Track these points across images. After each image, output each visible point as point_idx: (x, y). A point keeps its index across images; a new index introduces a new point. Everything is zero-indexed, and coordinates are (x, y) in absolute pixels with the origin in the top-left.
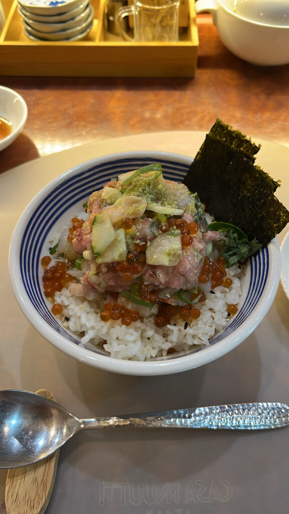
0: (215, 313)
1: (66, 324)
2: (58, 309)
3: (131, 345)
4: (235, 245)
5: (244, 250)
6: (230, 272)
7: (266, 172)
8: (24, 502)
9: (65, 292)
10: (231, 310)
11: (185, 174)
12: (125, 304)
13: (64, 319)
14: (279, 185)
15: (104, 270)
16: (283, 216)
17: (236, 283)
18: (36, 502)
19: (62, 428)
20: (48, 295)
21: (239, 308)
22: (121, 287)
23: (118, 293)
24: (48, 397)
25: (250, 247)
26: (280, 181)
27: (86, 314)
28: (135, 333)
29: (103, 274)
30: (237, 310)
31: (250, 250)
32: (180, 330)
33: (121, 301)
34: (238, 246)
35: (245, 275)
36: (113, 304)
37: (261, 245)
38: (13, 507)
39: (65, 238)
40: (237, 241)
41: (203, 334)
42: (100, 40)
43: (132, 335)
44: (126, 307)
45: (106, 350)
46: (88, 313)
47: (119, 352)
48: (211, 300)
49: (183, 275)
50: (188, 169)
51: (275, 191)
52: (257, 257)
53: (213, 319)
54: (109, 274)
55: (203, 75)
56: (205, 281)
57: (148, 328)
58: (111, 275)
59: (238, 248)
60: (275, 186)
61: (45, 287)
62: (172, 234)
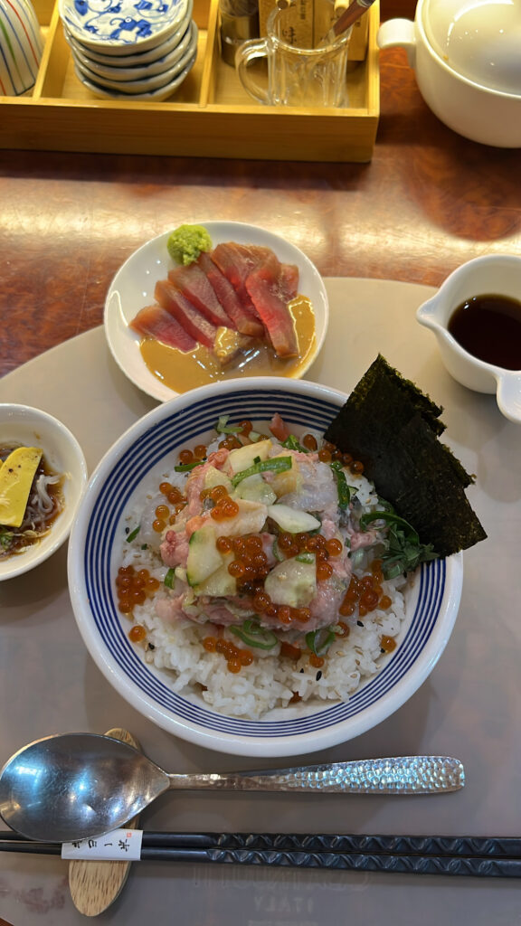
0: (361, 654)
1: (150, 656)
2: (138, 633)
3: (239, 700)
4: (399, 548)
5: (413, 556)
6: (389, 587)
7: (456, 457)
8: (94, 883)
9: (149, 606)
10: (387, 644)
11: (334, 417)
12: (233, 641)
13: (147, 646)
14: (473, 482)
15: (206, 601)
16: (474, 530)
17: (398, 602)
18: (110, 883)
19: (144, 794)
20: (123, 610)
21: (399, 641)
22: (228, 621)
23: (223, 627)
24: (124, 741)
25: (421, 552)
26: (475, 477)
27: (179, 649)
28: (246, 683)
29: (204, 605)
30: (395, 645)
31: (421, 556)
32: (310, 682)
33: (228, 636)
34: (405, 550)
35: (412, 587)
36: (217, 639)
37: (438, 555)
38: (79, 890)
39: (149, 523)
40: (403, 543)
41: (342, 685)
42: (208, 102)
43: (242, 685)
44: (235, 645)
45: (206, 699)
46: (180, 647)
47: (223, 707)
48: (358, 635)
49: (317, 617)
50: (338, 411)
51: (466, 487)
52: (431, 567)
53: (359, 664)
54: (210, 606)
55: (385, 160)
56: (349, 614)
57: (265, 674)
58: (212, 608)
59: (403, 552)
60: (466, 480)
61: (120, 595)
62: (305, 561)
